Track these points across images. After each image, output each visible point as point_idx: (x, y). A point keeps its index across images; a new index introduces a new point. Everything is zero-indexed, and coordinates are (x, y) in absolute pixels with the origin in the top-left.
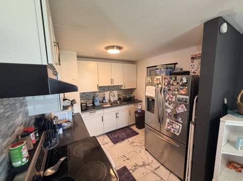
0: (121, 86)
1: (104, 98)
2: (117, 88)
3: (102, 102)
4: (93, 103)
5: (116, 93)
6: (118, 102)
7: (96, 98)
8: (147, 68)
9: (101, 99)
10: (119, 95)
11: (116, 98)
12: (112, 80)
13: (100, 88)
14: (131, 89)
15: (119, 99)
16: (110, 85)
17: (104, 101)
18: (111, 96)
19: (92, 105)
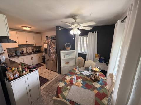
0: (34, 44)
1: (23, 51)
2: (31, 46)
3: (22, 53)
4: (16, 54)
5: (30, 48)
6: (32, 53)
7: (18, 51)
8: (46, 36)
9: (21, 52)
10: (32, 49)
11: (31, 51)
12: (27, 42)
13: (20, 45)
14: (40, 46)
15: (33, 51)
16: (26, 44)
17: (23, 53)
18: (27, 50)
19: (15, 55)
